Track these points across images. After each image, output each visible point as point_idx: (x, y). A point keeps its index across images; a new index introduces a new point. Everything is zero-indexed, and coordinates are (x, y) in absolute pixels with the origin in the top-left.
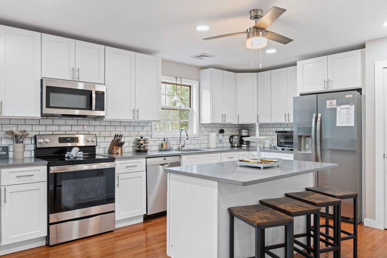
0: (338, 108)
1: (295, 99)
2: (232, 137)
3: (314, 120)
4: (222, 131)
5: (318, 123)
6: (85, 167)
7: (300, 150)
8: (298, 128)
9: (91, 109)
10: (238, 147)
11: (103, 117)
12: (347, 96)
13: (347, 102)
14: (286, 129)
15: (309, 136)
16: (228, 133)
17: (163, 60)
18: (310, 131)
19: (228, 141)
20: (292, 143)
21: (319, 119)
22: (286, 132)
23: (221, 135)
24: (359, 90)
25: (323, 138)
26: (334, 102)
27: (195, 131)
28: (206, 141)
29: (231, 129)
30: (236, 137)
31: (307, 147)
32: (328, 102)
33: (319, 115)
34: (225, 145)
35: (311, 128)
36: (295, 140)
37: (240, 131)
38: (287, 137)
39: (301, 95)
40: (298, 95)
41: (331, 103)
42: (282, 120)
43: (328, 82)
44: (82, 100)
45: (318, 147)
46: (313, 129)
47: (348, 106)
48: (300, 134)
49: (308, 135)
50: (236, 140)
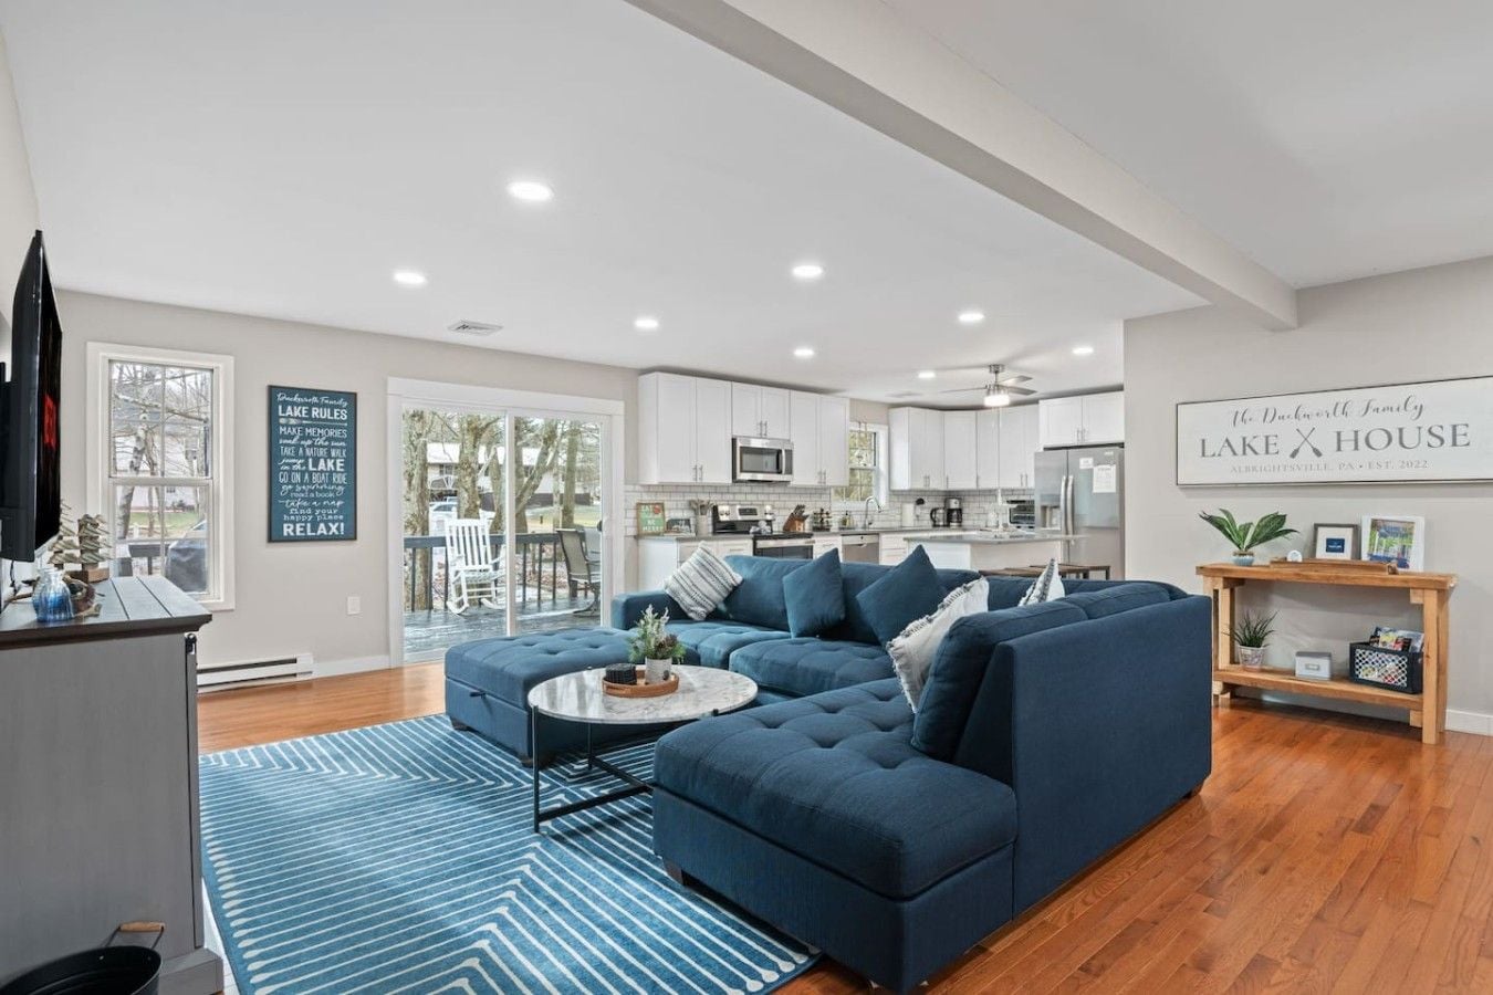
0: (1096, 469)
1: (1036, 454)
2: (934, 511)
3: (1063, 484)
4: (920, 502)
5: (1070, 488)
6: (786, 543)
7: (1044, 526)
8: (1042, 496)
9: (780, 472)
10: (944, 526)
11: (788, 482)
12: (1107, 453)
13: (1106, 461)
14: (1022, 498)
15: (1057, 507)
16: (929, 504)
17: (852, 400)
18: (1059, 500)
19: (928, 516)
20: (1032, 518)
21: (1070, 483)
22: (1024, 501)
23: (918, 507)
24: (1122, 445)
25: (1076, 512)
26: (1091, 460)
27: (883, 502)
28: (898, 517)
29: (932, 499)
30: (941, 511)
31: (1054, 521)
32: (1082, 461)
33: (1071, 477)
34: (925, 523)
35: (1059, 495)
36: (1038, 512)
37: (946, 501)
38: (1025, 509)
39: (1046, 449)
40: (1042, 450)
41: (1085, 462)
42: (1015, 484)
43: (1083, 432)
44: (771, 460)
45: (1070, 522)
46: (1062, 497)
47: (1108, 466)
48: (1045, 504)
49: (1055, 504)
50: (940, 514)
